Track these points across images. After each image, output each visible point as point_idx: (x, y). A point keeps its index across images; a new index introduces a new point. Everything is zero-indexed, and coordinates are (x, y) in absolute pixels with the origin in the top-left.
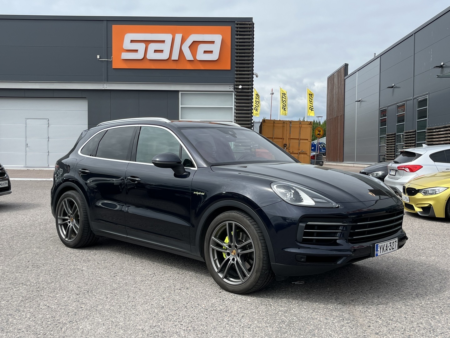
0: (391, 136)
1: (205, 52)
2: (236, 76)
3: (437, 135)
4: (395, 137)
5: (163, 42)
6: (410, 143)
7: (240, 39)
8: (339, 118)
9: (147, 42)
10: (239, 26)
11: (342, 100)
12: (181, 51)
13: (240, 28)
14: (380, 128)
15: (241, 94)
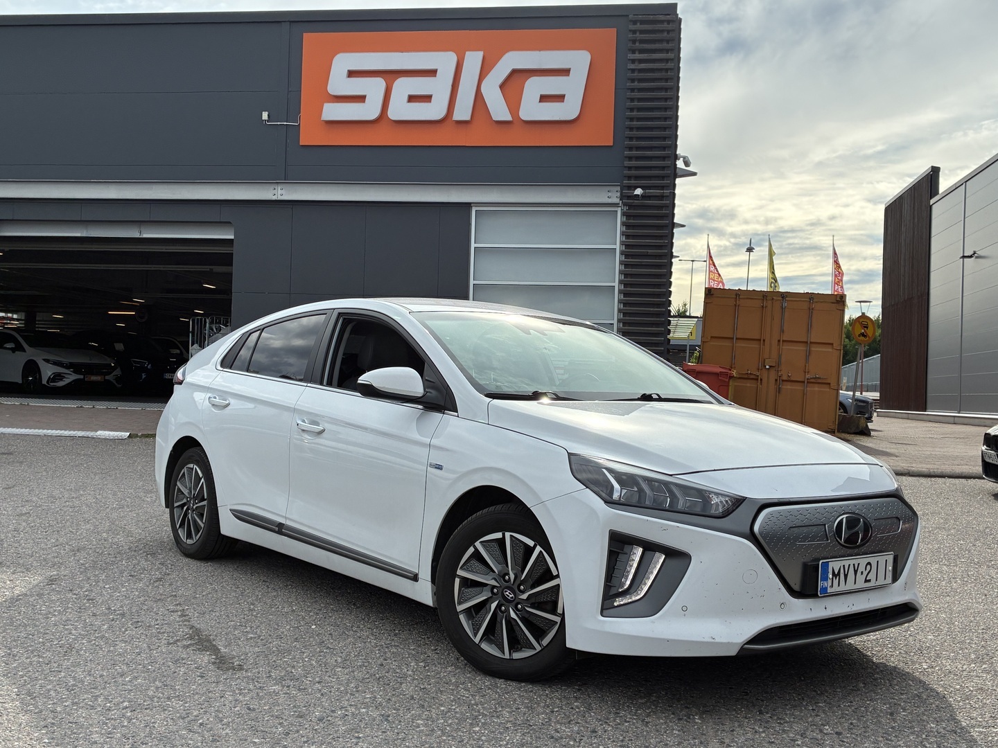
1: (544, 98)
2: (627, 163)
5: (432, 73)
7: (641, 61)
8: (915, 300)
9: (390, 75)
10: (638, 26)
12: (479, 96)
13: (642, 32)
15: (639, 213)
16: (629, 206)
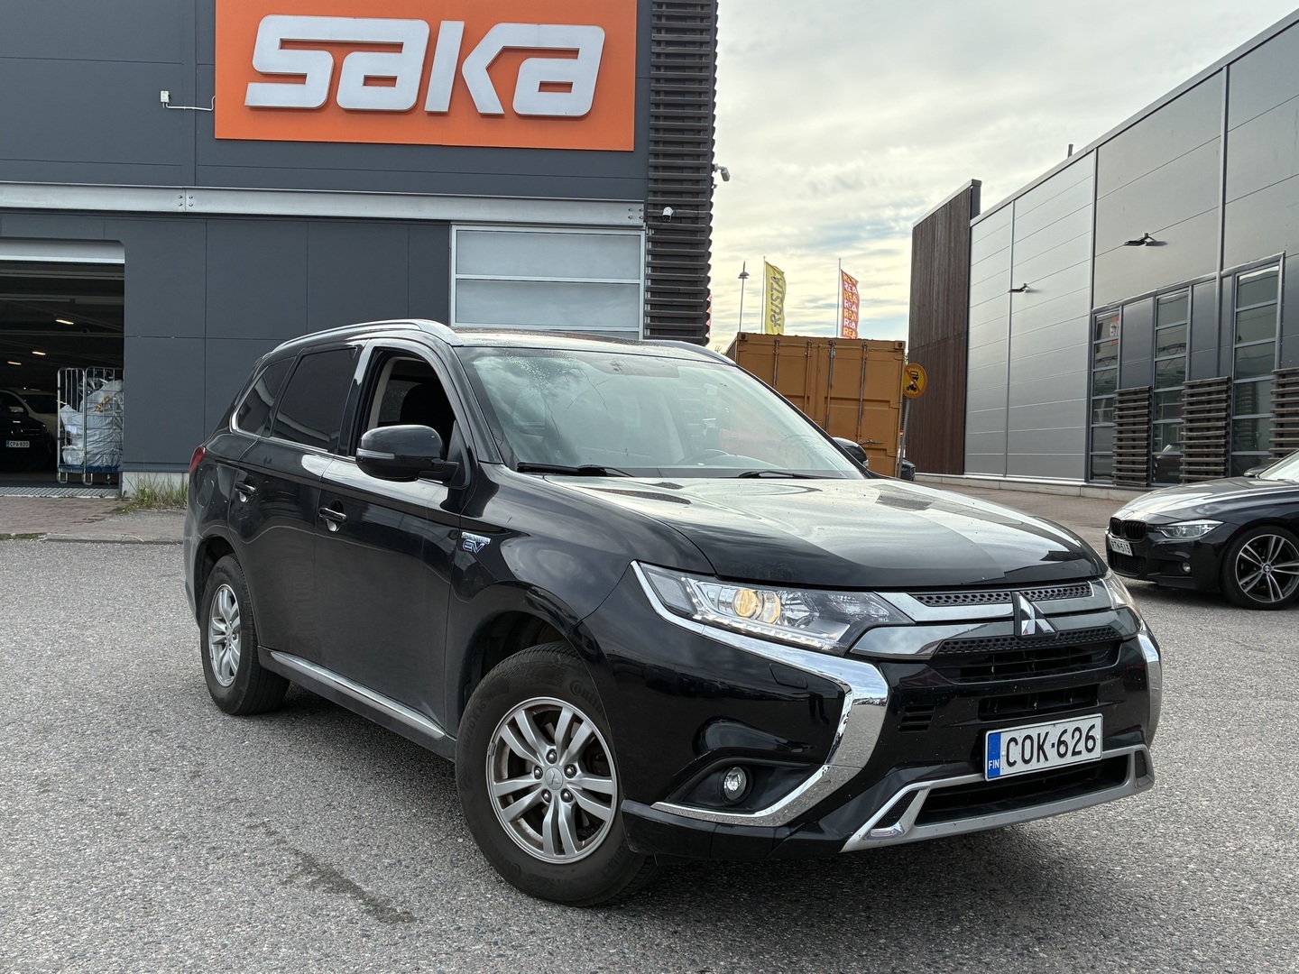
0: (1134, 397)
1: (545, 86)
2: (652, 174)
4: (1149, 399)
5: (397, 47)
8: (951, 341)
9: (340, 48)
11: (962, 287)
12: (459, 79)
13: (669, 5)
14: (1093, 370)
15: (667, 239)
16: (655, 229)
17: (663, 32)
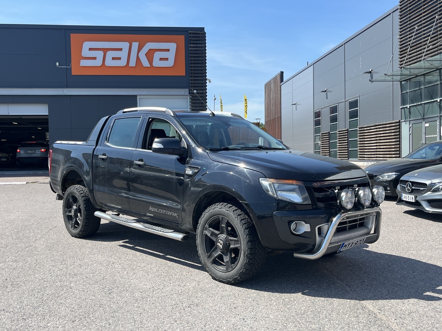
0: (325, 134)
1: (161, 59)
2: (191, 82)
3: (368, 133)
4: (329, 135)
5: (121, 49)
6: (344, 140)
7: (193, 47)
8: (277, 119)
9: (105, 50)
10: (192, 35)
11: (279, 103)
12: (138, 58)
13: (193, 37)
14: (315, 127)
15: (195, 99)
16: (192, 96)
17: (192, 44)
